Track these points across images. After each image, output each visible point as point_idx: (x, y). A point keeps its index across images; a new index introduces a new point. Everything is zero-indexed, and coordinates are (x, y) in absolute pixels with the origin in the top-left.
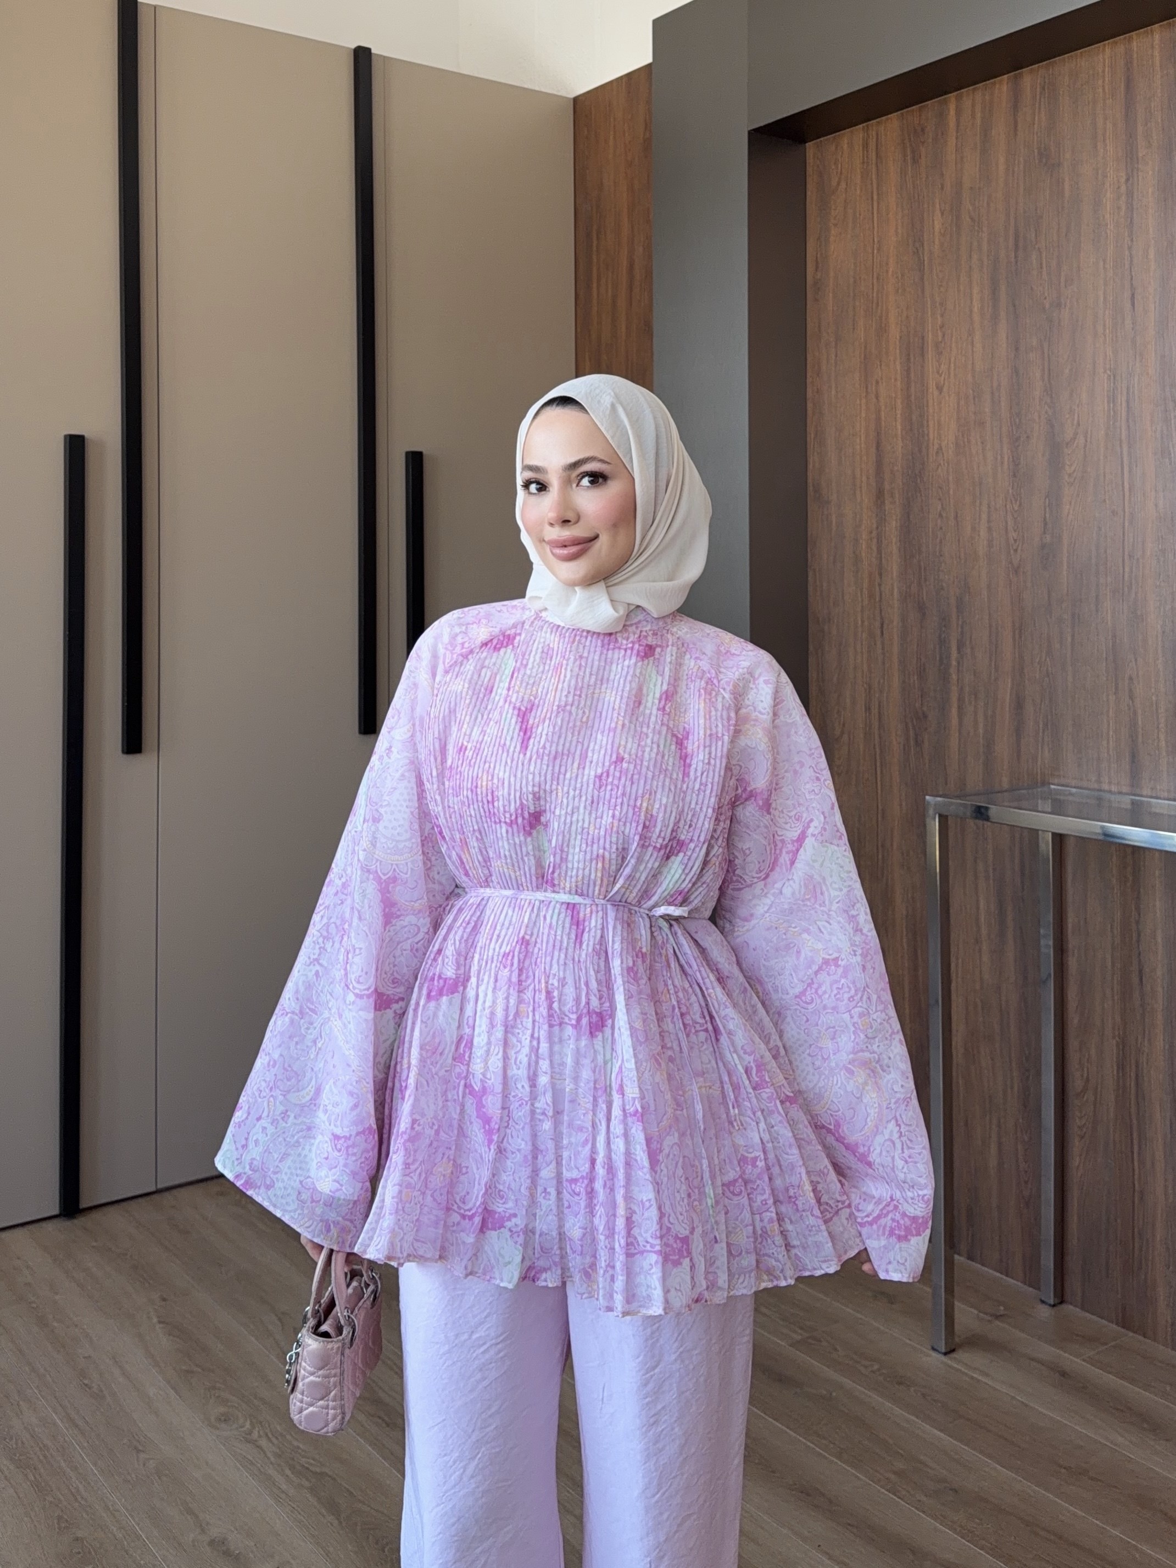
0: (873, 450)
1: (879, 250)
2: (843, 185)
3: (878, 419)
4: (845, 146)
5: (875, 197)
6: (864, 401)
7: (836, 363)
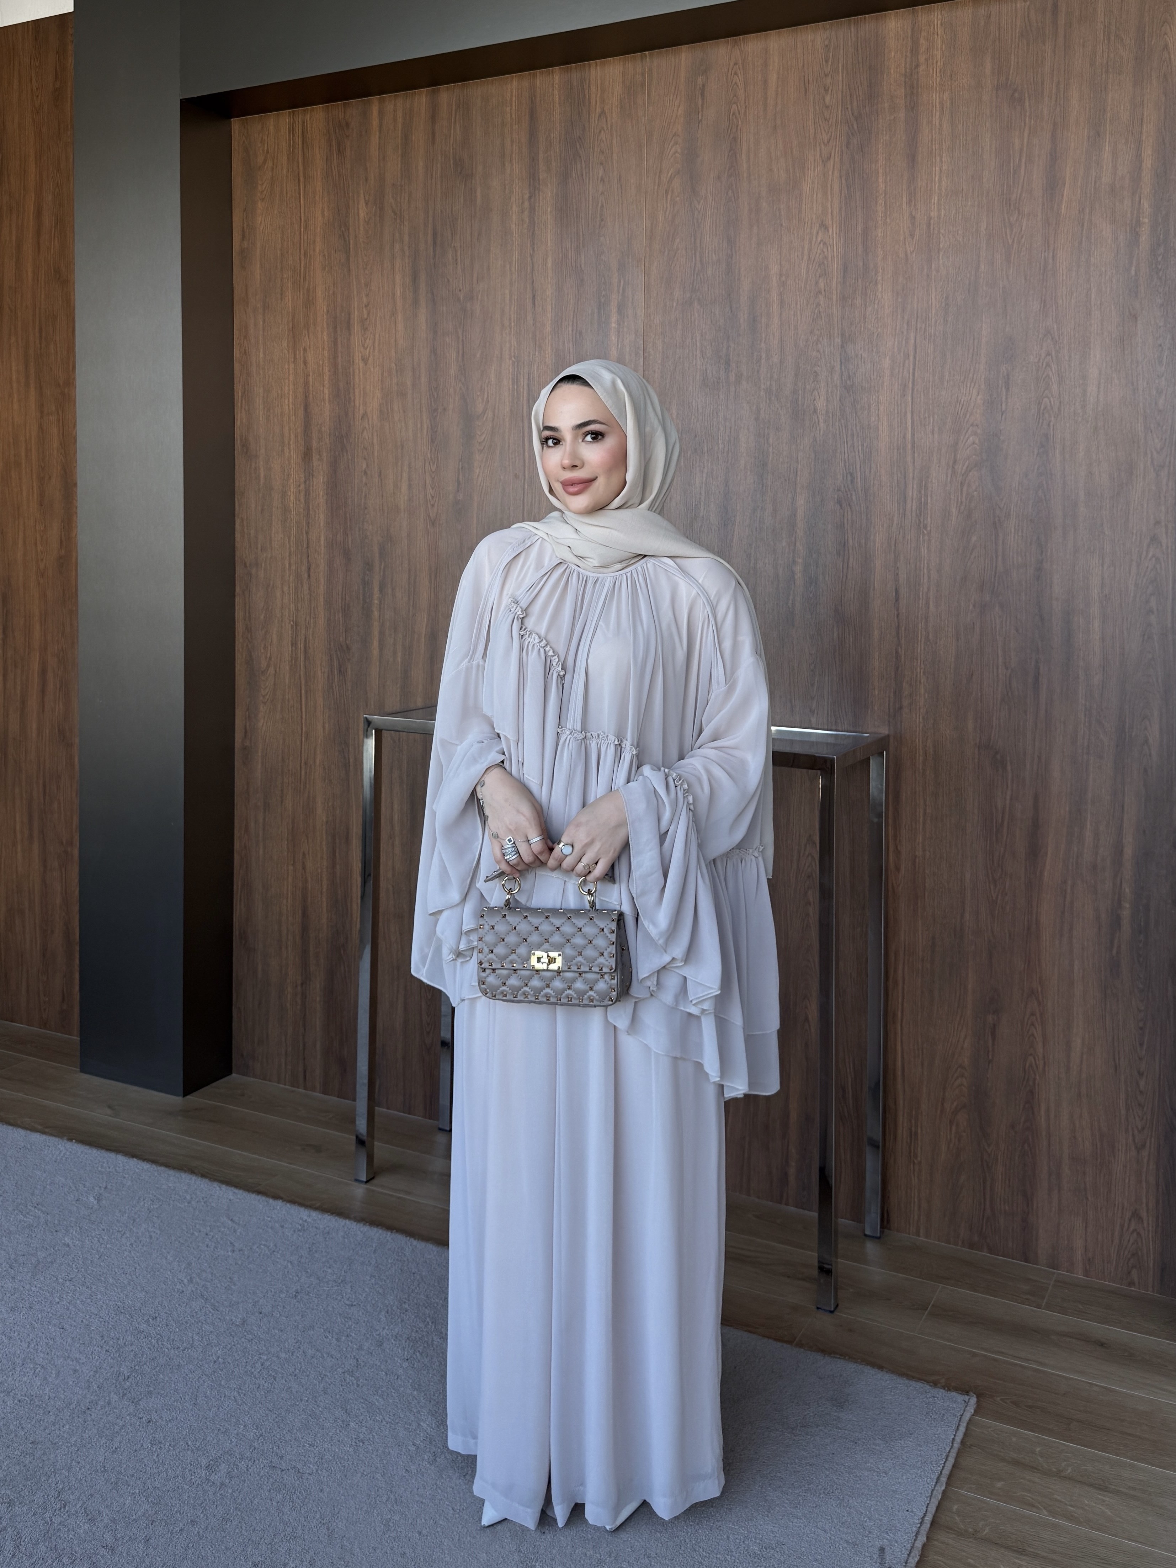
0: (301, 412)
1: (306, 228)
2: (269, 164)
3: (306, 384)
4: (272, 128)
5: (302, 179)
6: (292, 366)
7: (264, 329)
